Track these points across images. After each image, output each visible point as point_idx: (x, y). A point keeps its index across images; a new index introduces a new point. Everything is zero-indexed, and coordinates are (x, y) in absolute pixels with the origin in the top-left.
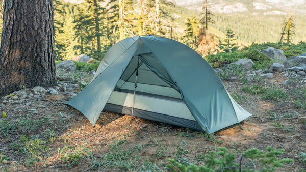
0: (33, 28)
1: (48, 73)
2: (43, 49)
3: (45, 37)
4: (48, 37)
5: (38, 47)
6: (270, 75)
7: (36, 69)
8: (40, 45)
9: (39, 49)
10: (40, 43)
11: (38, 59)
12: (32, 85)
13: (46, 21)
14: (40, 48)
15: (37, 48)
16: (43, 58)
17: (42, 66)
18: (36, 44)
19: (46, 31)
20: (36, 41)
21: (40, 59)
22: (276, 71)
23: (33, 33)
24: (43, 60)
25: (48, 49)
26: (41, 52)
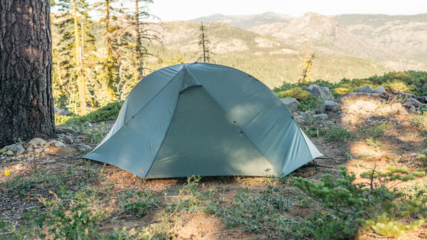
0: (28, 61)
1: (48, 120)
2: (41, 89)
3: (43, 72)
4: (47, 73)
5: (35, 86)
6: (324, 115)
7: (32, 115)
8: (37, 83)
9: (36, 89)
10: (37, 81)
11: (35, 103)
12: (28, 137)
13: (44, 51)
14: (38, 87)
15: (33, 88)
16: (42, 100)
17: (40, 111)
18: (31, 83)
19: (44, 65)
20: (32, 78)
21: (38, 102)
22: (330, 110)
23: (29, 67)
24: (41, 104)
25: (47, 89)
26: (39, 92)
